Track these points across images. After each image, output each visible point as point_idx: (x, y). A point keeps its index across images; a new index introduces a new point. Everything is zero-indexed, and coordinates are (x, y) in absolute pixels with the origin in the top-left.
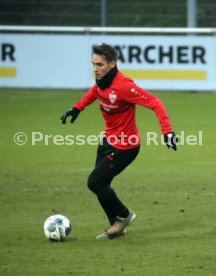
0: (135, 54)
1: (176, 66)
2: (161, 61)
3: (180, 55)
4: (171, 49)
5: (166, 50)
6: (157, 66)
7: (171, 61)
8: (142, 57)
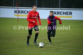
0: (58, 13)
1: (66, 15)
2: (63, 14)
3: (67, 13)
4: (65, 12)
5: (64, 12)
6: (62, 15)
7: (65, 14)
8: (60, 14)
